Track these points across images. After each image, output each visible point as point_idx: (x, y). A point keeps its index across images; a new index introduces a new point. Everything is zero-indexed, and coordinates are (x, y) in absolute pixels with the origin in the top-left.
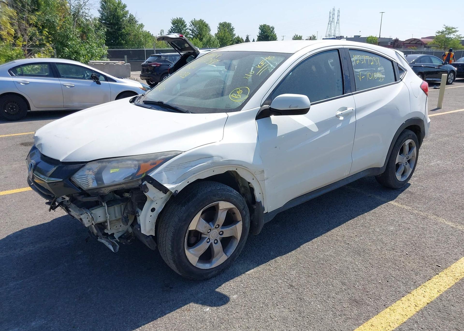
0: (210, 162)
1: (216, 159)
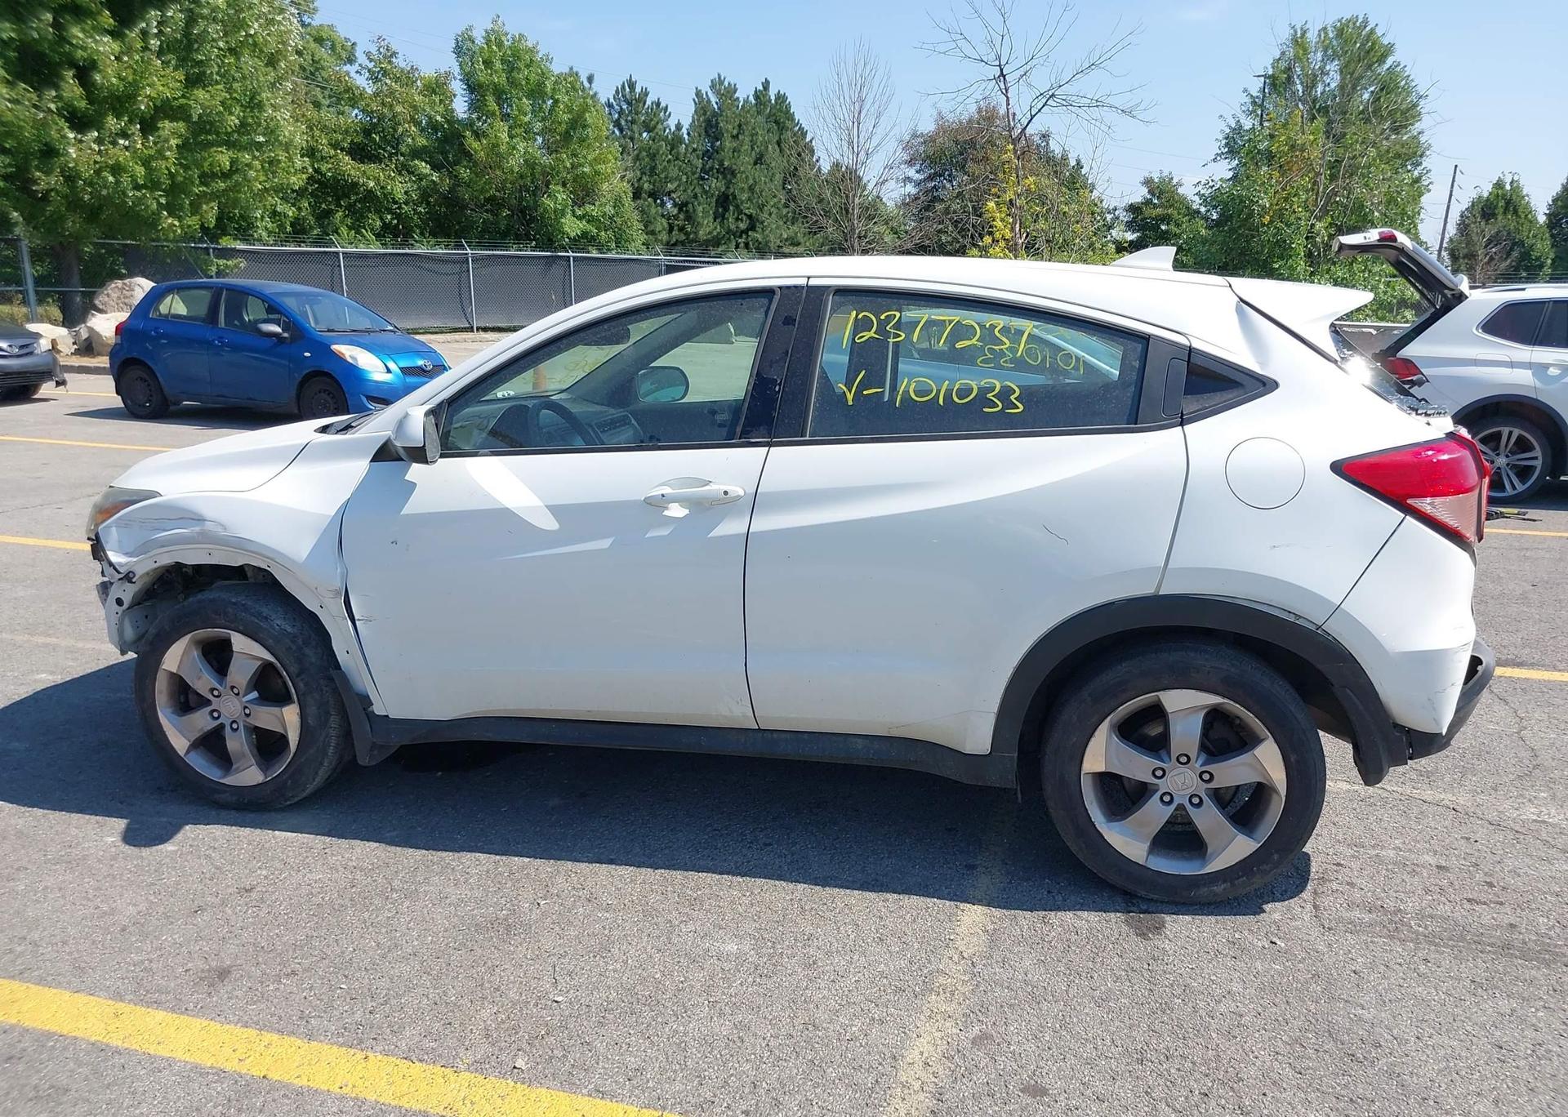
0: (197, 529)
1: (209, 526)
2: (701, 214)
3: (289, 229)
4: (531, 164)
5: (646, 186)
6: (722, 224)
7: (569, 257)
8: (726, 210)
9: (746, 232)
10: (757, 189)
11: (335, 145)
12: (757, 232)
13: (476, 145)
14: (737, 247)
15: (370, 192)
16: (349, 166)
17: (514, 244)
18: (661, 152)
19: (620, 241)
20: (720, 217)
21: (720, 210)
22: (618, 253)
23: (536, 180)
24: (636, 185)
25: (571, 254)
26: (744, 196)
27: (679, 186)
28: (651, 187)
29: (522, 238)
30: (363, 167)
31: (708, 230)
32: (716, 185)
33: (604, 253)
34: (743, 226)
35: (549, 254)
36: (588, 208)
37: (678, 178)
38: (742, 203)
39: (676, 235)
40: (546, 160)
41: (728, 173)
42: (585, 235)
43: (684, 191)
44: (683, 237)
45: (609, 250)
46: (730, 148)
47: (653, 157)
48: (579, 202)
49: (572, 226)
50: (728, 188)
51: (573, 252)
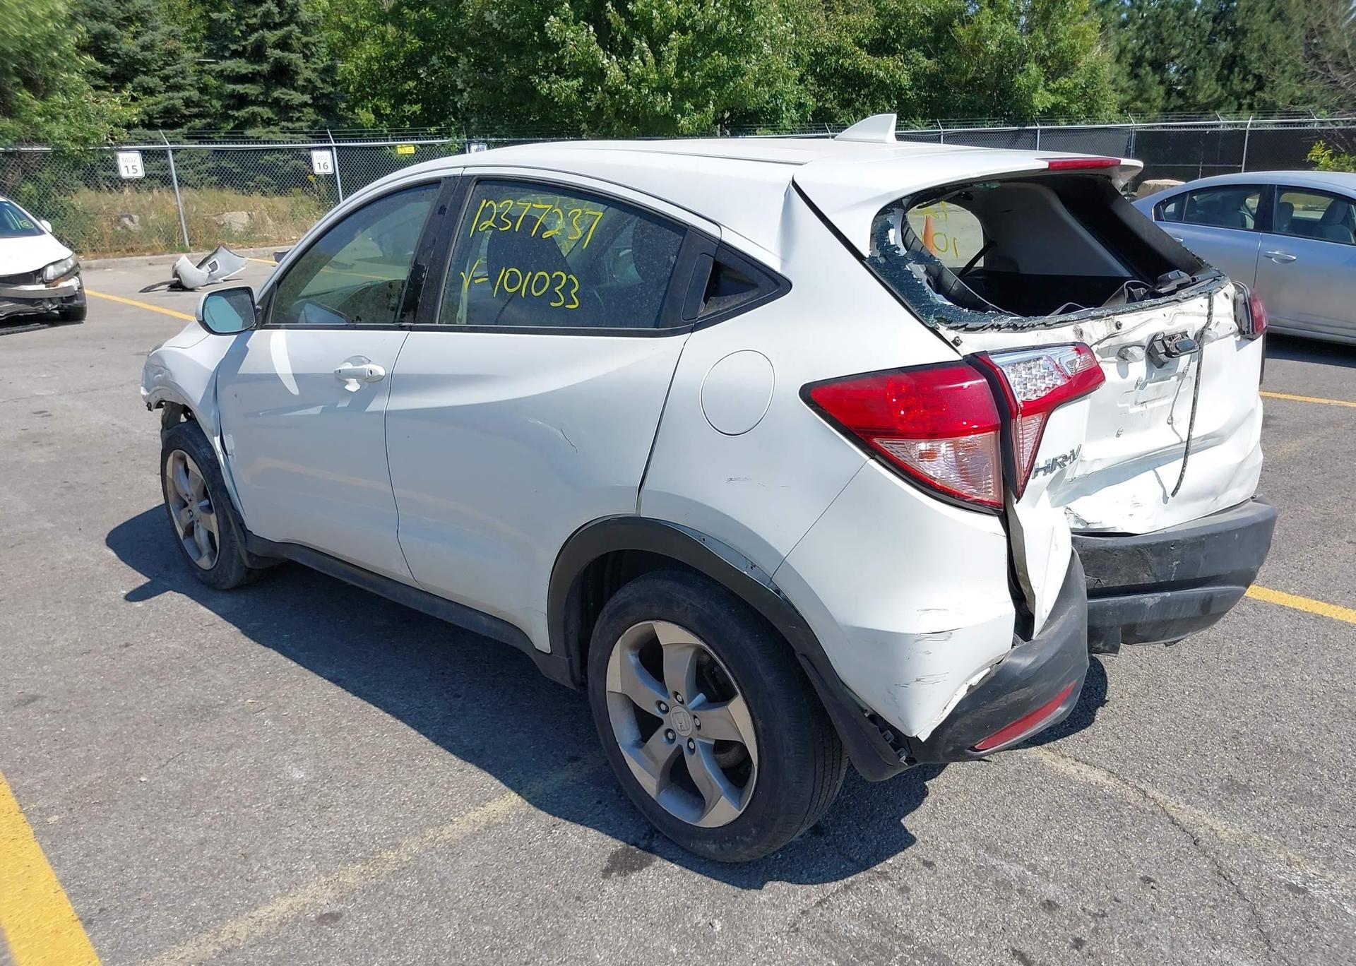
2: (1202, 78)
3: (809, 118)
4: (1007, 43)
5: (1148, 54)
6: (1224, 86)
7: (1036, 130)
8: (1231, 72)
9: (1252, 93)
10: (1270, 47)
11: (859, 43)
12: (1265, 92)
13: (961, 31)
14: (1240, 107)
15: (881, 82)
16: (865, 61)
17: (989, 120)
18: (1167, 19)
19: (1091, 112)
20: (1223, 79)
21: (1225, 72)
22: (1087, 123)
23: (1011, 59)
24: (1138, 54)
25: (1039, 127)
26: (1254, 56)
27: (1182, 51)
28: (1154, 54)
29: (997, 115)
30: (877, 60)
31: (1208, 92)
32: (1223, 46)
33: (1075, 124)
34: (1249, 86)
35: (1016, 128)
36: (1062, 81)
37: (1182, 44)
38: (1250, 63)
39: (1176, 101)
40: (1025, 41)
41: (1237, 34)
42: (1055, 107)
43: (1187, 56)
44: (1180, 102)
45: (1079, 121)
46: (1245, 7)
47: (1158, 24)
48: (1052, 75)
49: (1042, 100)
50: (1236, 48)
51: (1041, 125)
